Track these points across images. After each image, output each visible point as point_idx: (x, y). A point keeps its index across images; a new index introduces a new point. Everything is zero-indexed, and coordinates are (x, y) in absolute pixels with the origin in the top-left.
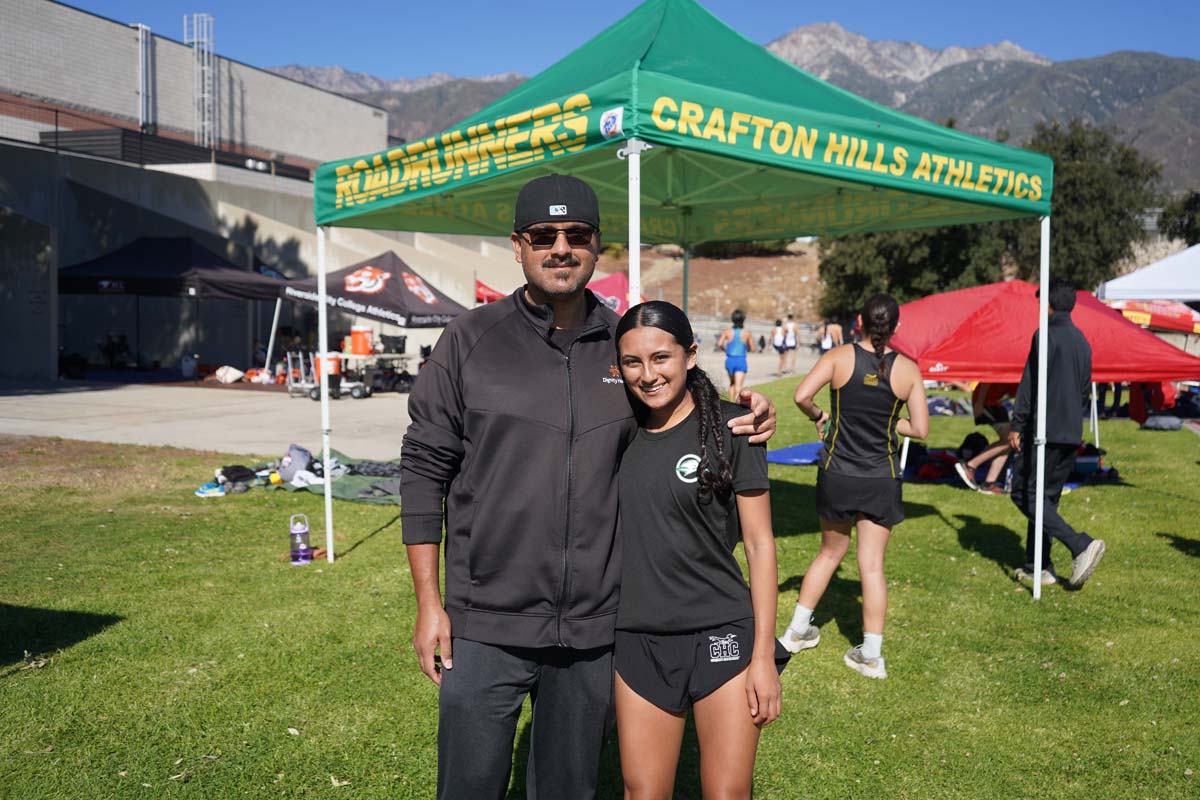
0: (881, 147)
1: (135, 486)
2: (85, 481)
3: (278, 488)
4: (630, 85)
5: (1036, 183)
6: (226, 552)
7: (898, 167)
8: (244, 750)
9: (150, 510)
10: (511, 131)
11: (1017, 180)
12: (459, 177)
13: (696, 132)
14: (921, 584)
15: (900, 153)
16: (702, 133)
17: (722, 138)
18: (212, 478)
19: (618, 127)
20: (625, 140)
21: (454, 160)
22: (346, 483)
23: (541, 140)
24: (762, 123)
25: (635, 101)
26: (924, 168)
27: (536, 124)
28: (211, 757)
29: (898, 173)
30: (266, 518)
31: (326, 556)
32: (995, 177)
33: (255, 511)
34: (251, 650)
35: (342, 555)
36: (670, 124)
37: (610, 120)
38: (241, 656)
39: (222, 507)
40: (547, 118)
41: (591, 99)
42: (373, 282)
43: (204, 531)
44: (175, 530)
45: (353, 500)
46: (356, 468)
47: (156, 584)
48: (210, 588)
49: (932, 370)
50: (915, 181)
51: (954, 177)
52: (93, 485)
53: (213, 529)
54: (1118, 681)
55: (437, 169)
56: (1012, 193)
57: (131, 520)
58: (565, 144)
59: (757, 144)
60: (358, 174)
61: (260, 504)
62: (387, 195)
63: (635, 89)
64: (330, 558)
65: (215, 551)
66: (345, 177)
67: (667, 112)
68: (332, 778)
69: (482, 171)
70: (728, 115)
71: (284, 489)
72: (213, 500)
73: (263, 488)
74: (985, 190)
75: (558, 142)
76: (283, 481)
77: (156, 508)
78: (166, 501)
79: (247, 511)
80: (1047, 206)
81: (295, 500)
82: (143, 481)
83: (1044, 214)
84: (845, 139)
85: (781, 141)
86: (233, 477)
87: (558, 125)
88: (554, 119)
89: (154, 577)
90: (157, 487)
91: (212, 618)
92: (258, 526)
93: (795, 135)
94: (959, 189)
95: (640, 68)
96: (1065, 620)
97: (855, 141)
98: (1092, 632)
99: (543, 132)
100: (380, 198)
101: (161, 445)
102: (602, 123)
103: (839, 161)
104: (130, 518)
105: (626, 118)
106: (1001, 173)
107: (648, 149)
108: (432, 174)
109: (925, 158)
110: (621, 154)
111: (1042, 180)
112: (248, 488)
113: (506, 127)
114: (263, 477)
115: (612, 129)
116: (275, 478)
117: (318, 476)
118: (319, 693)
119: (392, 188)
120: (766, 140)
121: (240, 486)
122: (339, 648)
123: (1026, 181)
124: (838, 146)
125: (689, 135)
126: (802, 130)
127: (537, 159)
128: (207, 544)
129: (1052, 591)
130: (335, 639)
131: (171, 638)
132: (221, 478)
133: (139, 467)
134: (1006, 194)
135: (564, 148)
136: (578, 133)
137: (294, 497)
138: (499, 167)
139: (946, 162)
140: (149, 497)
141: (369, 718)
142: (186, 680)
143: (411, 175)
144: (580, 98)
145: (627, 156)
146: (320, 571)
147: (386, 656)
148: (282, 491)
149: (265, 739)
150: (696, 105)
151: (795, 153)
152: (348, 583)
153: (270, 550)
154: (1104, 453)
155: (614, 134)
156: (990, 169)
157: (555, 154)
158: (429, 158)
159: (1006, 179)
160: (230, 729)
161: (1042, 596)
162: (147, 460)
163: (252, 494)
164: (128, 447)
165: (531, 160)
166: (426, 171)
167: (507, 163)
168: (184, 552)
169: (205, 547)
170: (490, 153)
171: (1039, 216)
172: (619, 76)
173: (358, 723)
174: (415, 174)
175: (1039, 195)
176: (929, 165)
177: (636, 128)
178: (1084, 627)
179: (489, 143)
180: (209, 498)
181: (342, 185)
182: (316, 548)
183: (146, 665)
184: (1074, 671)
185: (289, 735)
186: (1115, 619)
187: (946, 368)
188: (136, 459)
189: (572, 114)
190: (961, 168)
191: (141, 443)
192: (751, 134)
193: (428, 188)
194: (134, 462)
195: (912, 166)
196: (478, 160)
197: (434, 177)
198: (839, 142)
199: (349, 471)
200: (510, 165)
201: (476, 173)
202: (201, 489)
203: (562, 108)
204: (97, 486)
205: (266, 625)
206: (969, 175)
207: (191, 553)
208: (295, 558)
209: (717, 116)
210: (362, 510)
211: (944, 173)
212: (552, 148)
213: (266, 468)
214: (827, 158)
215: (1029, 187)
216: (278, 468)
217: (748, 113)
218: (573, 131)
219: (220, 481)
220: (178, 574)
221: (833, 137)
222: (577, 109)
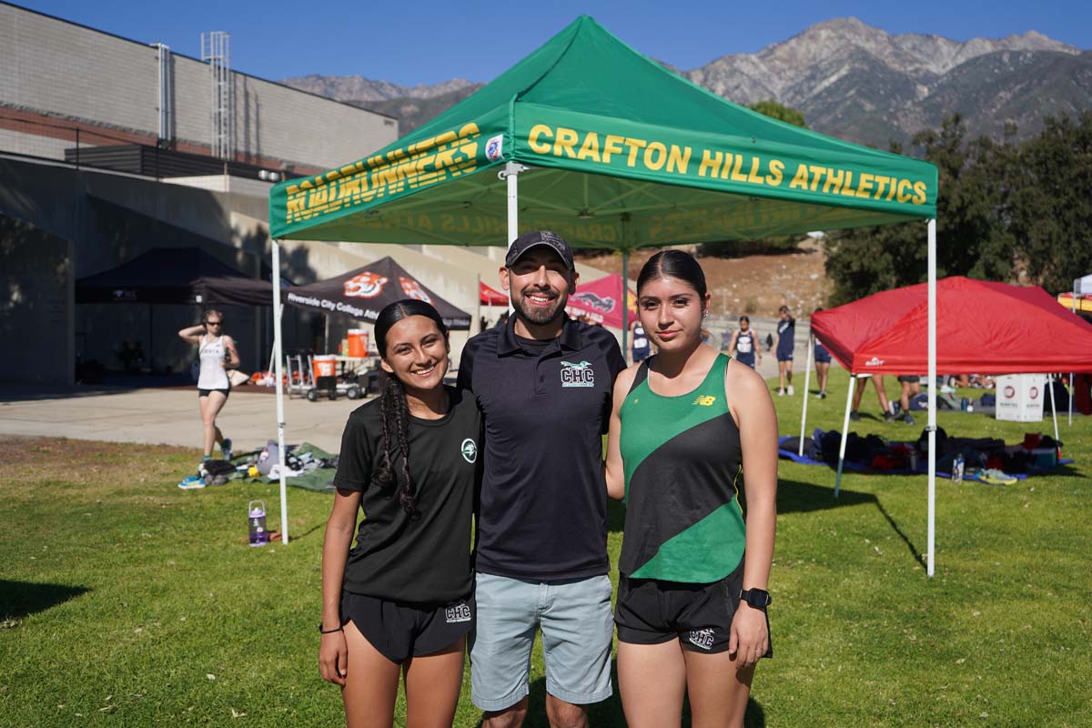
0: (756, 162)
1: (126, 480)
2: (81, 476)
3: (255, 481)
4: (507, 116)
5: (920, 189)
6: (193, 536)
7: (774, 178)
8: (166, 690)
9: (135, 500)
10: (422, 155)
11: (899, 186)
12: (382, 195)
13: (571, 153)
14: (825, 563)
15: (775, 165)
16: (577, 154)
17: (596, 157)
18: (196, 472)
19: (499, 152)
20: (504, 163)
21: (379, 181)
22: (318, 475)
23: (443, 162)
24: (635, 144)
25: (511, 129)
26: (802, 178)
27: (441, 149)
28: (138, 695)
29: (776, 183)
30: (238, 507)
31: (281, 539)
32: (876, 184)
33: (229, 501)
34: (193, 614)
35: (297, 538)
36: (546, 148)
37: (493, 145)
38: (183, 619)
39: (200, 497)
40: (447, 143)
41: (479, 127)
42: (371, 287)
43: (179, 518)
44: (153, 517)
45: (321, 491)
46: (329, 462)
47: (125, 562)
48: (172, 566)
49: (868, 364)
50: (792, 191)
51: (833, 186)
52: (89, 478)
53: (187, 516)
54: (966, 645)
55: (365, 188)
56: (895, 198)
57: (115, 509)
58: (461, 166)
59: (631, 162)
60: (304, 193)
61: (235, 495)
62: (327, 211)
63: (511, 119)
64: (285, 540)
65: (185, 535)
66: (294, 195)
67: (543, 138)
68: (233, 711)
69: (399, 190)
70: (602, 137)
71: (260, 481)
72: (194, 492)
73: (241, 481)
74: (866, 196)
75: (456, 165)
76: (260, 474)
77: (140, 499)
78: (151, 493)
79: (222, 501)
80: (932, 209)
81: (269, 491)
82: (133, 476)
83: (930, 217)
84: (719, 155)
85: (655, 159)
86: (214, 470)
87: (456, 149)
88: (454, 145)
89: (124, 556)
90: (146, 481)
91: (165, 590)
92: (228, 514)
93: (669, 153)
94: (839, 196)
95: (516, 100)
96: (946, 594)
97: (729, 157)
98: (966, 604)
99: (445, 156)
100: (322, 214)
101: (157, 443)
102: (487, 149)
103: (714, 174)
104: (116, 507)
105: (506, 144)
106: (882, 181)
107: (525, 171)
108: (361, 193)
109: (802, 169)
110: (502, 175)
111: (926, 185)
112: (227, 481)
113: (418, 152)
114: (241, 471)
115: (494, 154)
116: (253, 471)
117: (293, 469)
118: (241, 647)
119: (331, 205)
120: (640, 158)
121: (219, 478)
122: (270, 613)
123: (910, 187)
124: (712, 161)
125: (564, 157)
126: (675, 149)
127: (441, 179)
128: (179, 530)
129: (947, 569)
130: (268, 606)
131: (125, 605)
132: (204, 472)
133: (133, 463)
134: (888, 199)
135: (459, 170)
136: (470, 157)
137: (267, 488)
138: (412, 187)
139: (824, 173)
140: (137, 489)
141: (279, 667)
142: (131, 638)
143: (345, 193)
144: (471, 127)
145: (506, 177)
146: (273, 551)
147: (309, 620)
148: (258, 483)
149: (186, 682)
150: (572, 131)
151: (670, 169)
152: (295, 560)
153: (233, 534)
154: (1061, 445)
155: (496, 158)
156: (871, 177)
157: (454, 175)
158: (360, 178)
159: (888, 186)
160: (158, 675)
161: (935, 574)
162: (141, 457)
163: (229, 487)
164: (127, 445)
165: (436, 180)
166: (357, 190)
167: (418, 182)
168: (157, 536)
169: (177, 532)
170: (405, 174)
171: (925, 219)
172: (499, 108)
173: (268, 671)
174: (349, 194)
175: (924, 199)
176: (806, 175)
177: (513, 152)
178: (962, 600)
179: (405, 166)
180: (190, 490)
181: (291, 203)
182: (274, 532)
183: (100, 625)
184: (929, 635)
185: (208, 679)
186: (994, 594)
187: (882, 362)
188: (132, 457)
189: (466, 141)
190: (841, 177)
191: (139, 442)
192: (626, 154)
193: (359, 205)
194: (130, 459)
195: (788, 177)
196: (396, 180)
197: (363, 195)
198: (713, 157)
199: (323, 464)
200: (420, 185)
201: (394, 192)
202: (184, 482)
203: (458, 135)
204: (92, 479)
205: (211, 595)
206: (848, 183)
207: (163, 537)
208: (253, 541)
209: (592, 139)
210: (327, 499)
211: (822, 182)
212: (451, 170)
213: (245, 463)
214: (702, 172)
215: (913, 192)
216: (256, 463)
217: (621, 136)
218: (466, 155)
219: (202, 475)
220: (144, 553)
221: (707, 154)
222: (469, 136)
